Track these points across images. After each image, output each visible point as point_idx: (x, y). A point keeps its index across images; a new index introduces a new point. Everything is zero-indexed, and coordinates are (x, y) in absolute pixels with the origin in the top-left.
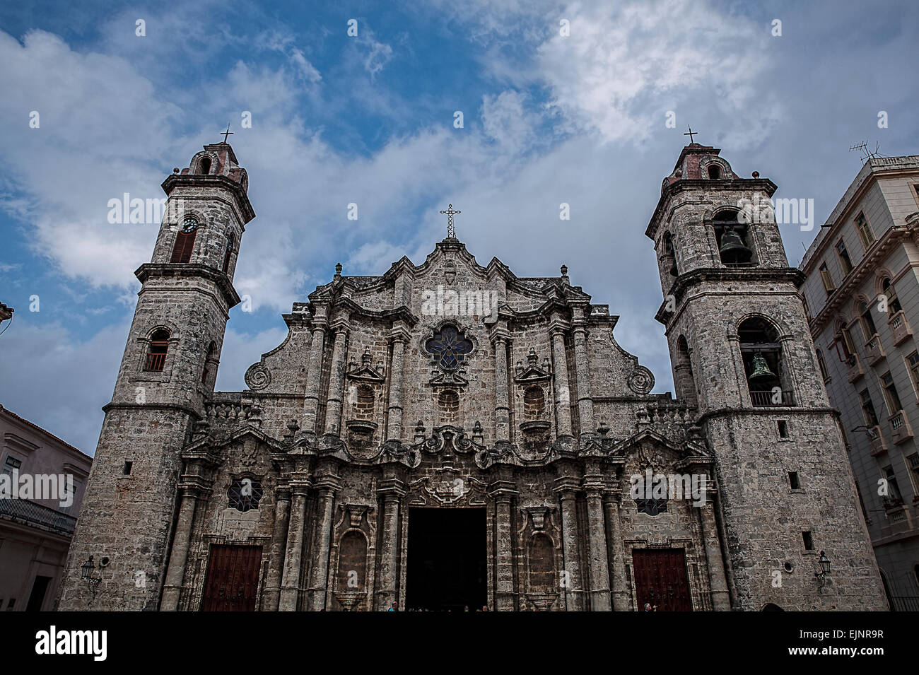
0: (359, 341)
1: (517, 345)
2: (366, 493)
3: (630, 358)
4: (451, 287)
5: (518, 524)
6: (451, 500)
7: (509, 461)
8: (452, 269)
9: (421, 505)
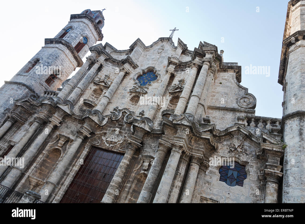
0: (107, 71)
1: (177, 77)
2: (74, 133)
3: (243, 89)
4: (159, 54)
5: (136, 165)
6: (111, 145)
7: (142, 126)
8: (162, 48)
9: (96, 145)
